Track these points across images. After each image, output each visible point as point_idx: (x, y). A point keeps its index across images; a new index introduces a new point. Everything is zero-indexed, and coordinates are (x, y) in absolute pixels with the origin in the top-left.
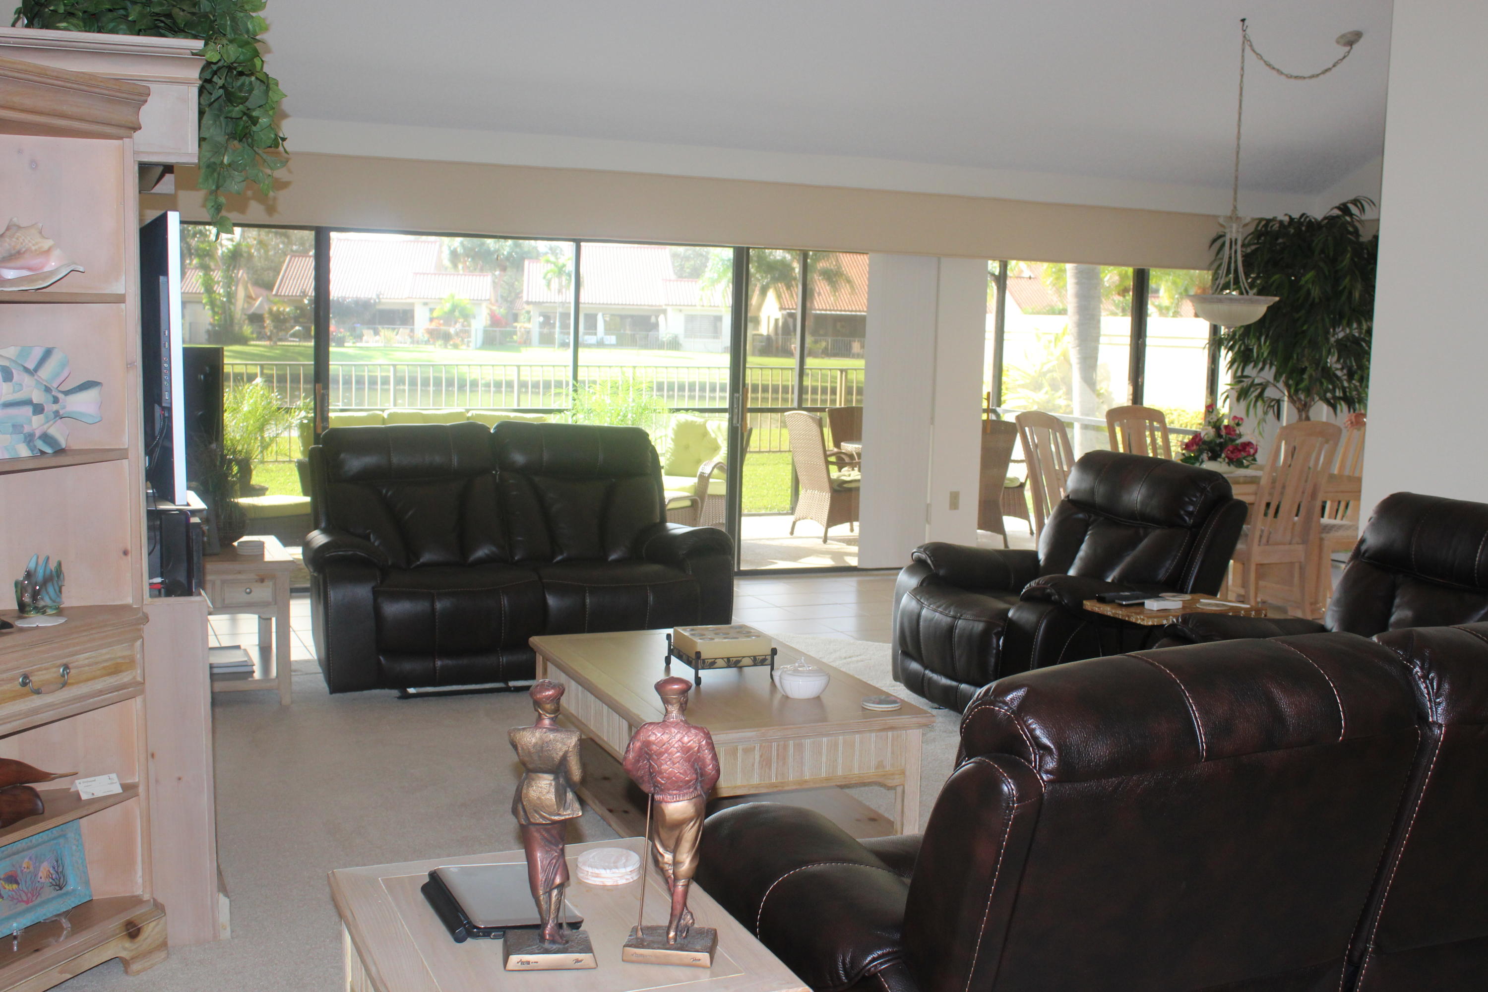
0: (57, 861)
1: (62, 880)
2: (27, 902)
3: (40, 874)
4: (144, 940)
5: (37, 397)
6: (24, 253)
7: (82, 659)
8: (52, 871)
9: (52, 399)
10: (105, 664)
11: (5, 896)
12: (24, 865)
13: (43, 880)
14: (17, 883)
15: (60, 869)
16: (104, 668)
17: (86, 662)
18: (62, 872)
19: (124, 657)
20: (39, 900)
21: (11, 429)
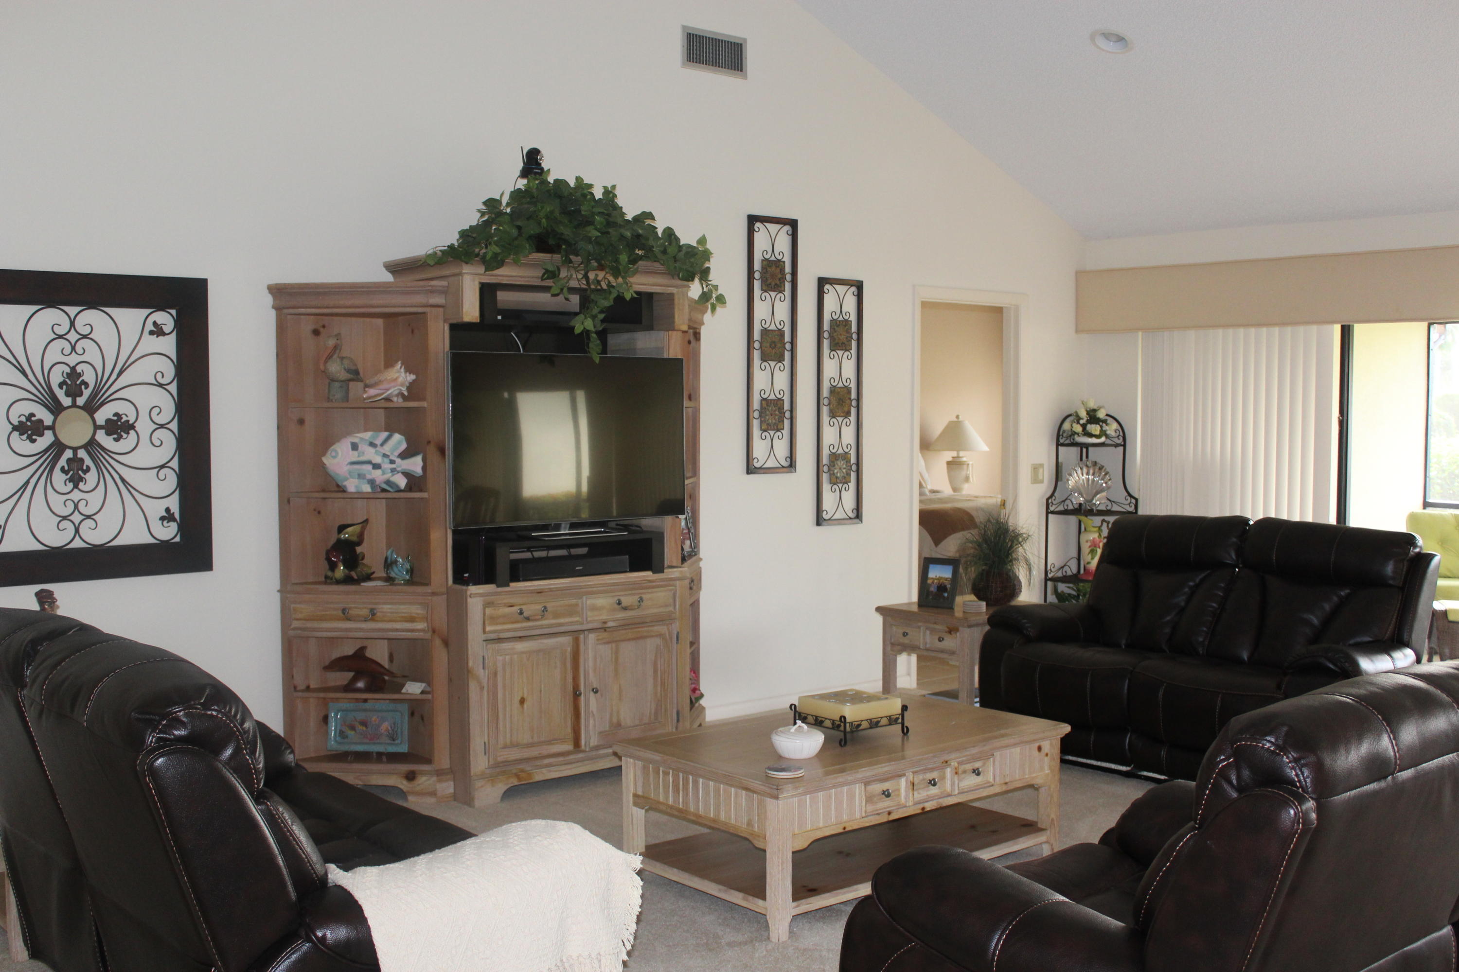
0: (394, 724)
1: (395, 736)
2: (370, 740)
3: (382, 728)
4: (419, 785)
5: (378, 460)
6: (383, 381)
7: (386, 608)
8: (389, 728)
9: (389, 461)
10: (403, 615)
11: (358, 731)
12: (373, 719)
13: (383, 731)
14: (366, 727)
15: (396, 729)
16: (402, 617)
17: (389, 610)
18: (396, 731)
19: (418, 614)
20: (378, 741)
21: (357, 476)
